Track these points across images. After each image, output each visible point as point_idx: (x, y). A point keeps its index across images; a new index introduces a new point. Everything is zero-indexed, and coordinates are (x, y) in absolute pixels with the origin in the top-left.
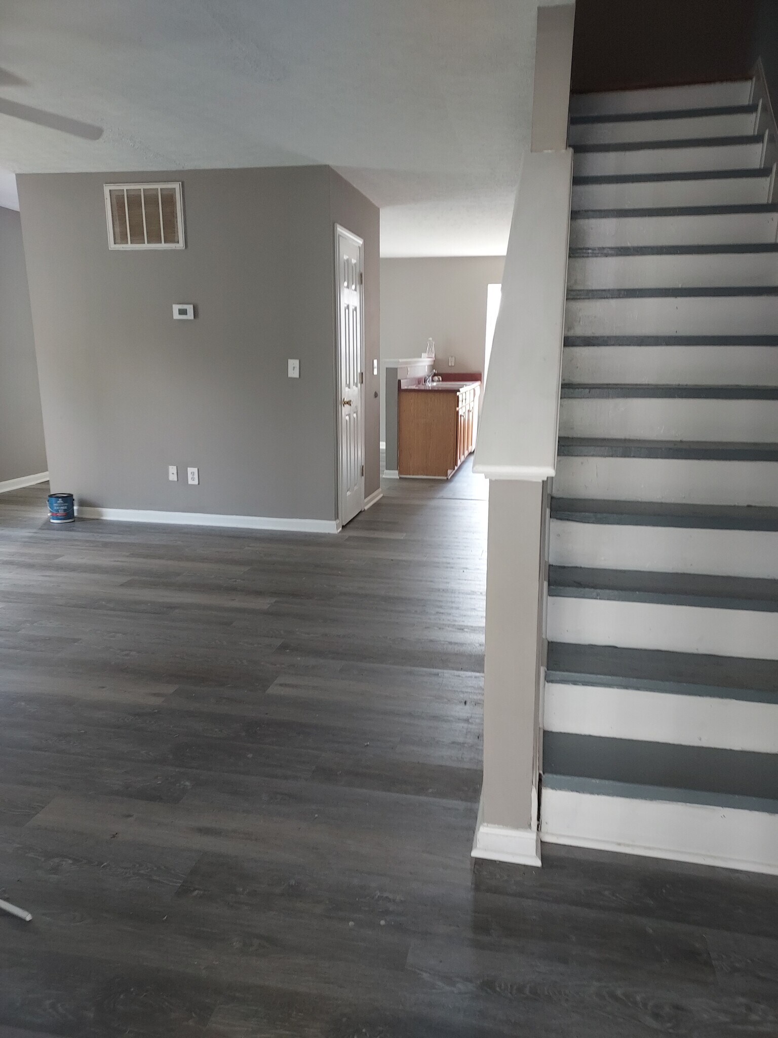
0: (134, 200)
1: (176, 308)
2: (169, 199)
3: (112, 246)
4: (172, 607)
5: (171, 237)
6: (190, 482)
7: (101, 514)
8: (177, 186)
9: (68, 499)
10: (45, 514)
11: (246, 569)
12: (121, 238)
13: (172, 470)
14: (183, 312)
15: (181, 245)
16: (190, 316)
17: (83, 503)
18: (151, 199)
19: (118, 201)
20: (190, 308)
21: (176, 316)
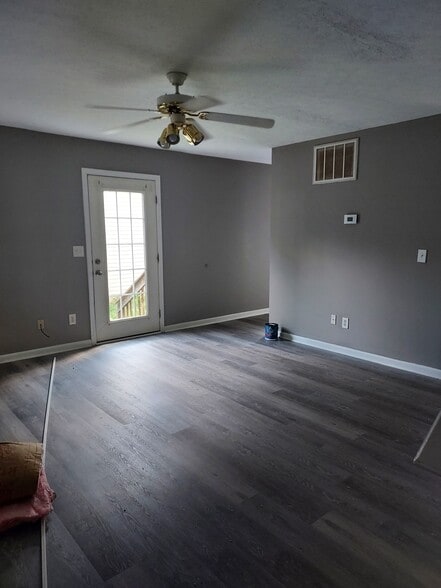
0: (329, 153)
1: (346, 217)
2: (350, 149)
3: (315, 182)
4: (292, 419)
5: (348, 173)
6: (343, 326)
7: (291, 338)
8: (355, 141)
9: (275, 327)
10: (263, 333)
11: (357, 398)
12: (319, 177)
13: (333, 317)
14: (350, 219)
15: (354, 177)
16: (354, 221)
17: (283, 330)
18: (339, 151)
19: (320, 155)
20: (355, 217)
21: (346, 222)
